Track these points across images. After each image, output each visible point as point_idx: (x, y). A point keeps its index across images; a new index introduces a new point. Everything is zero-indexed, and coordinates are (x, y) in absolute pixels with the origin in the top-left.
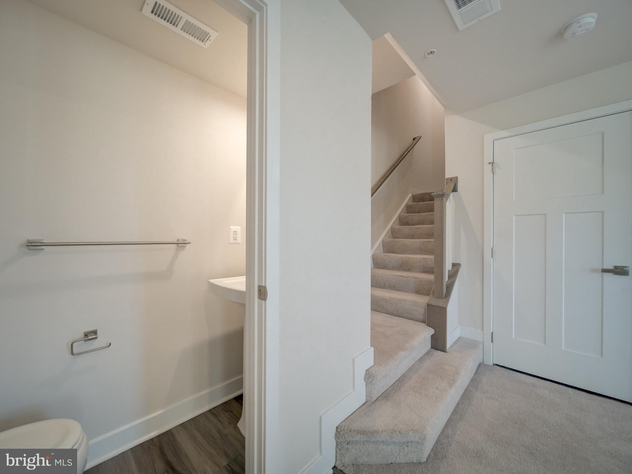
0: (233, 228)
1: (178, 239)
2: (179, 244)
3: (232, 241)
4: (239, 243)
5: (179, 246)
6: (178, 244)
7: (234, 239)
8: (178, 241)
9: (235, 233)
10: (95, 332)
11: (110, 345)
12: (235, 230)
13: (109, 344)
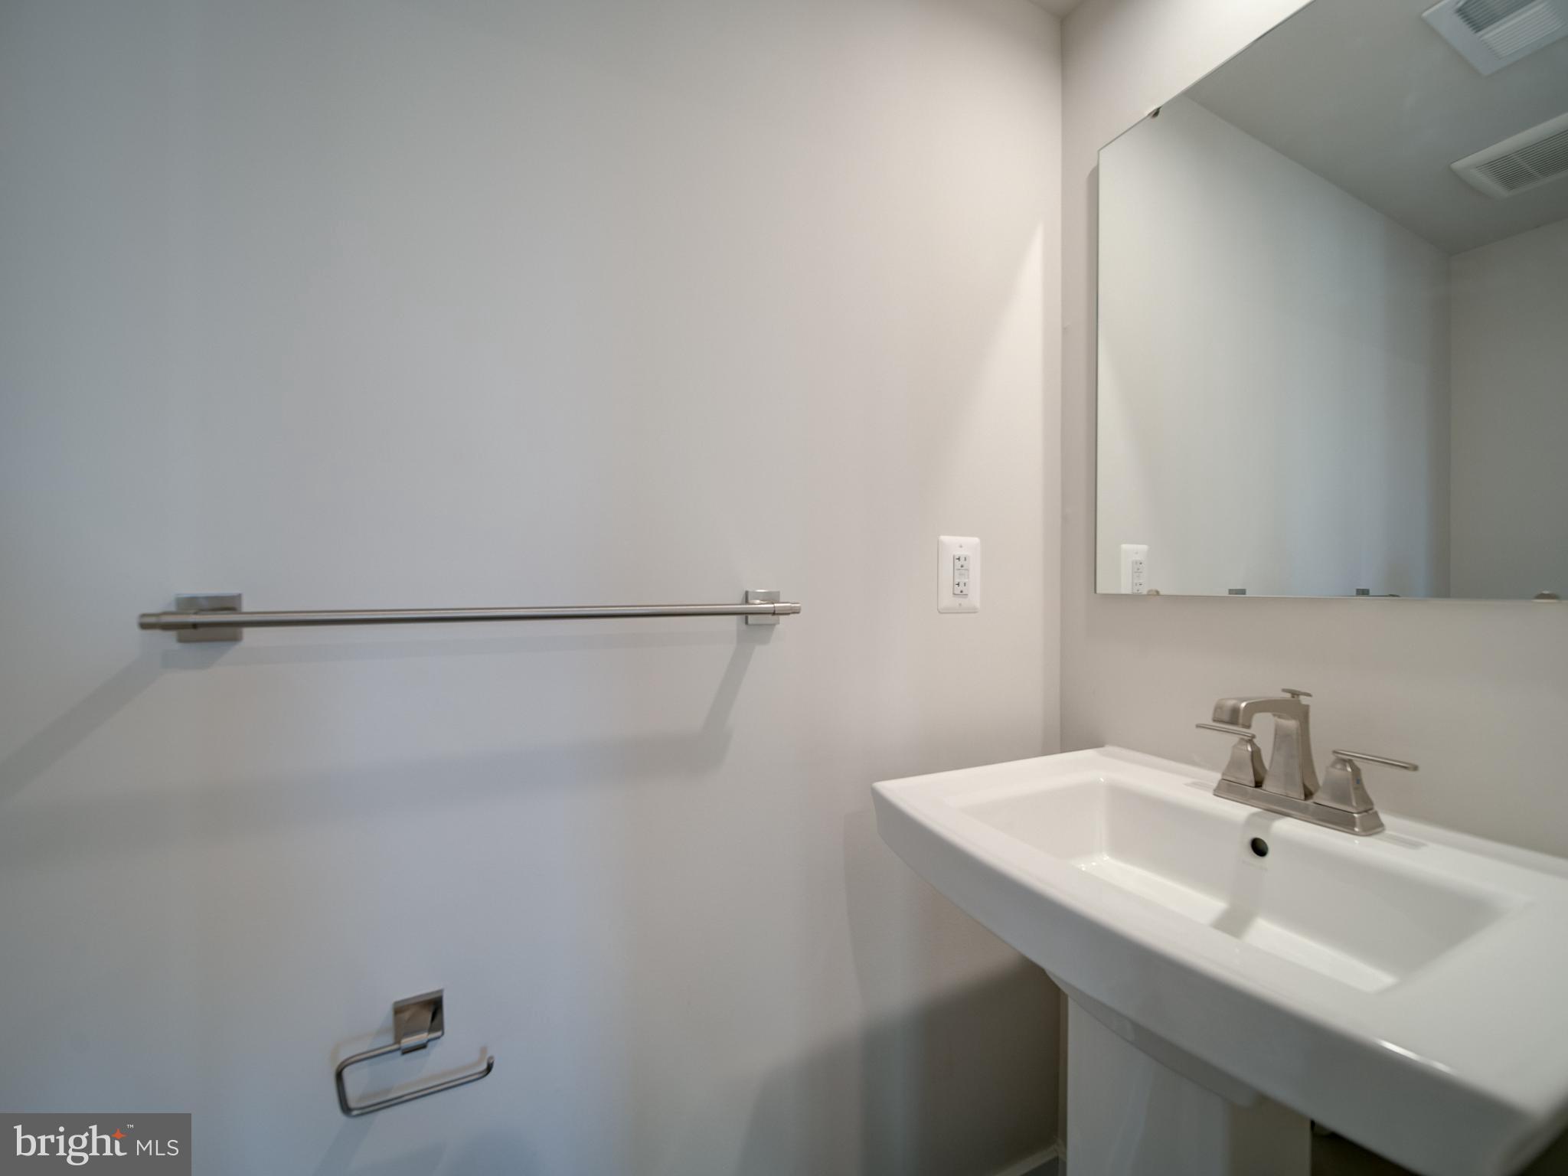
0: (955, 543)
1: (747, 593)
2: (750, 617)
3: (947, 600)
4: (974, 611)
5: (750, 622)
6: (746, 614)
7: (958, 590)
8: (747, 602)
9: (958, 564)
10: (434, 1006)
11: (489, 1068)
12: (959, 553)
13: (484, 1066)
